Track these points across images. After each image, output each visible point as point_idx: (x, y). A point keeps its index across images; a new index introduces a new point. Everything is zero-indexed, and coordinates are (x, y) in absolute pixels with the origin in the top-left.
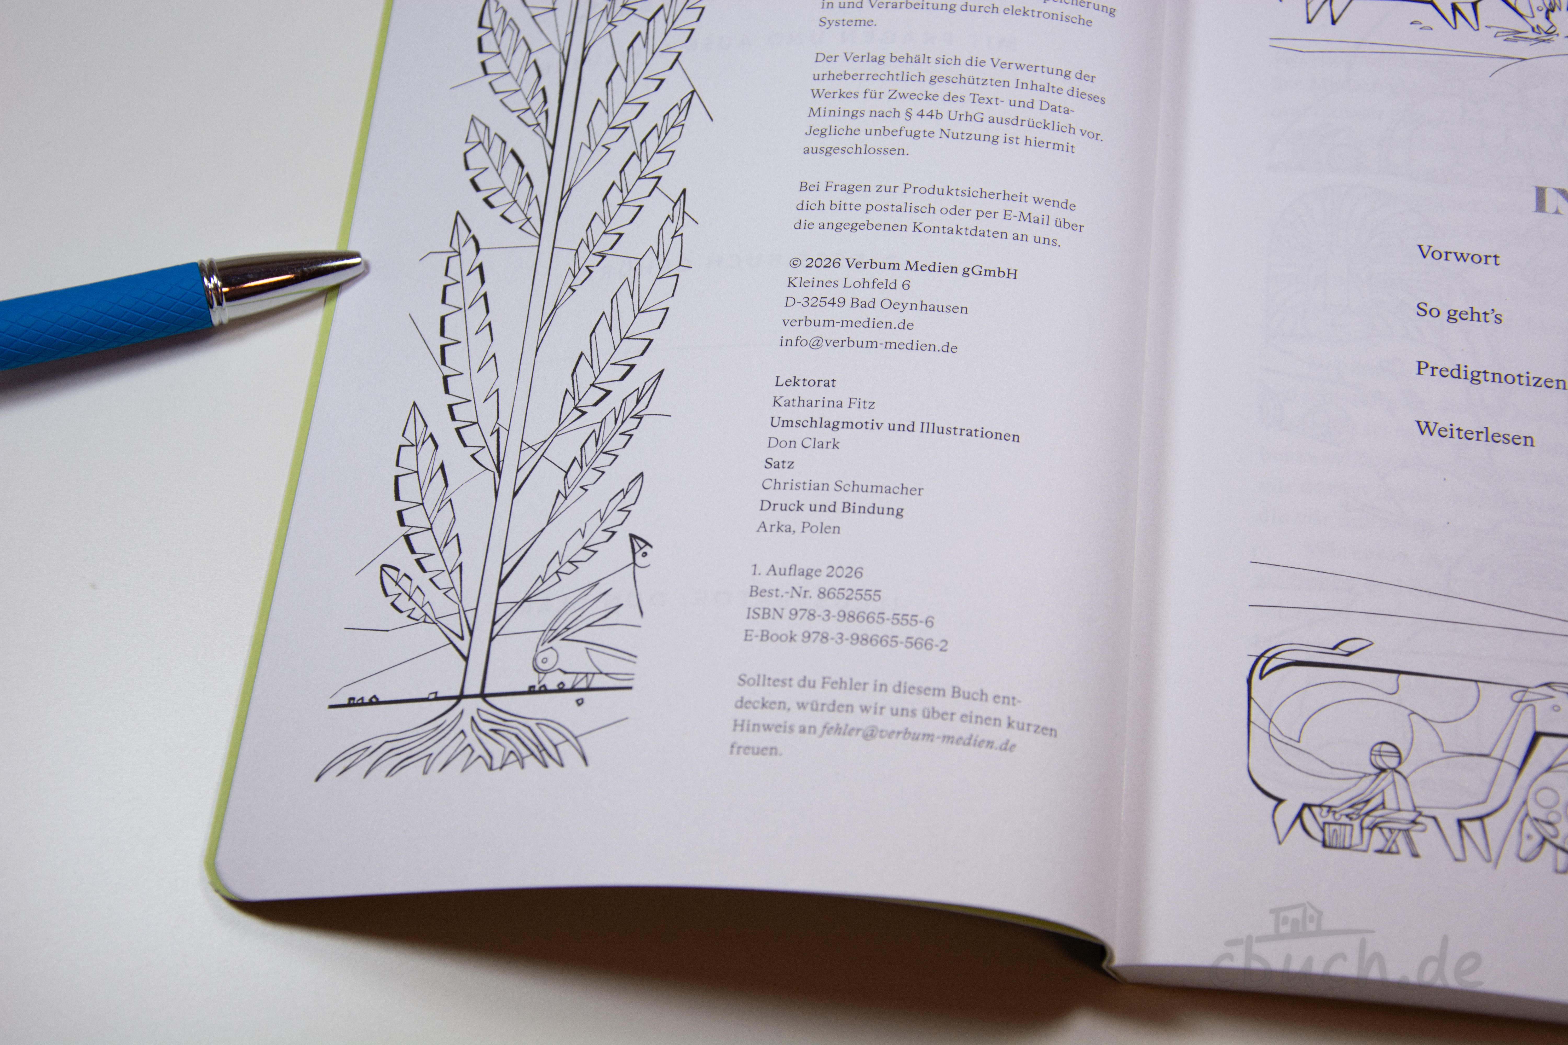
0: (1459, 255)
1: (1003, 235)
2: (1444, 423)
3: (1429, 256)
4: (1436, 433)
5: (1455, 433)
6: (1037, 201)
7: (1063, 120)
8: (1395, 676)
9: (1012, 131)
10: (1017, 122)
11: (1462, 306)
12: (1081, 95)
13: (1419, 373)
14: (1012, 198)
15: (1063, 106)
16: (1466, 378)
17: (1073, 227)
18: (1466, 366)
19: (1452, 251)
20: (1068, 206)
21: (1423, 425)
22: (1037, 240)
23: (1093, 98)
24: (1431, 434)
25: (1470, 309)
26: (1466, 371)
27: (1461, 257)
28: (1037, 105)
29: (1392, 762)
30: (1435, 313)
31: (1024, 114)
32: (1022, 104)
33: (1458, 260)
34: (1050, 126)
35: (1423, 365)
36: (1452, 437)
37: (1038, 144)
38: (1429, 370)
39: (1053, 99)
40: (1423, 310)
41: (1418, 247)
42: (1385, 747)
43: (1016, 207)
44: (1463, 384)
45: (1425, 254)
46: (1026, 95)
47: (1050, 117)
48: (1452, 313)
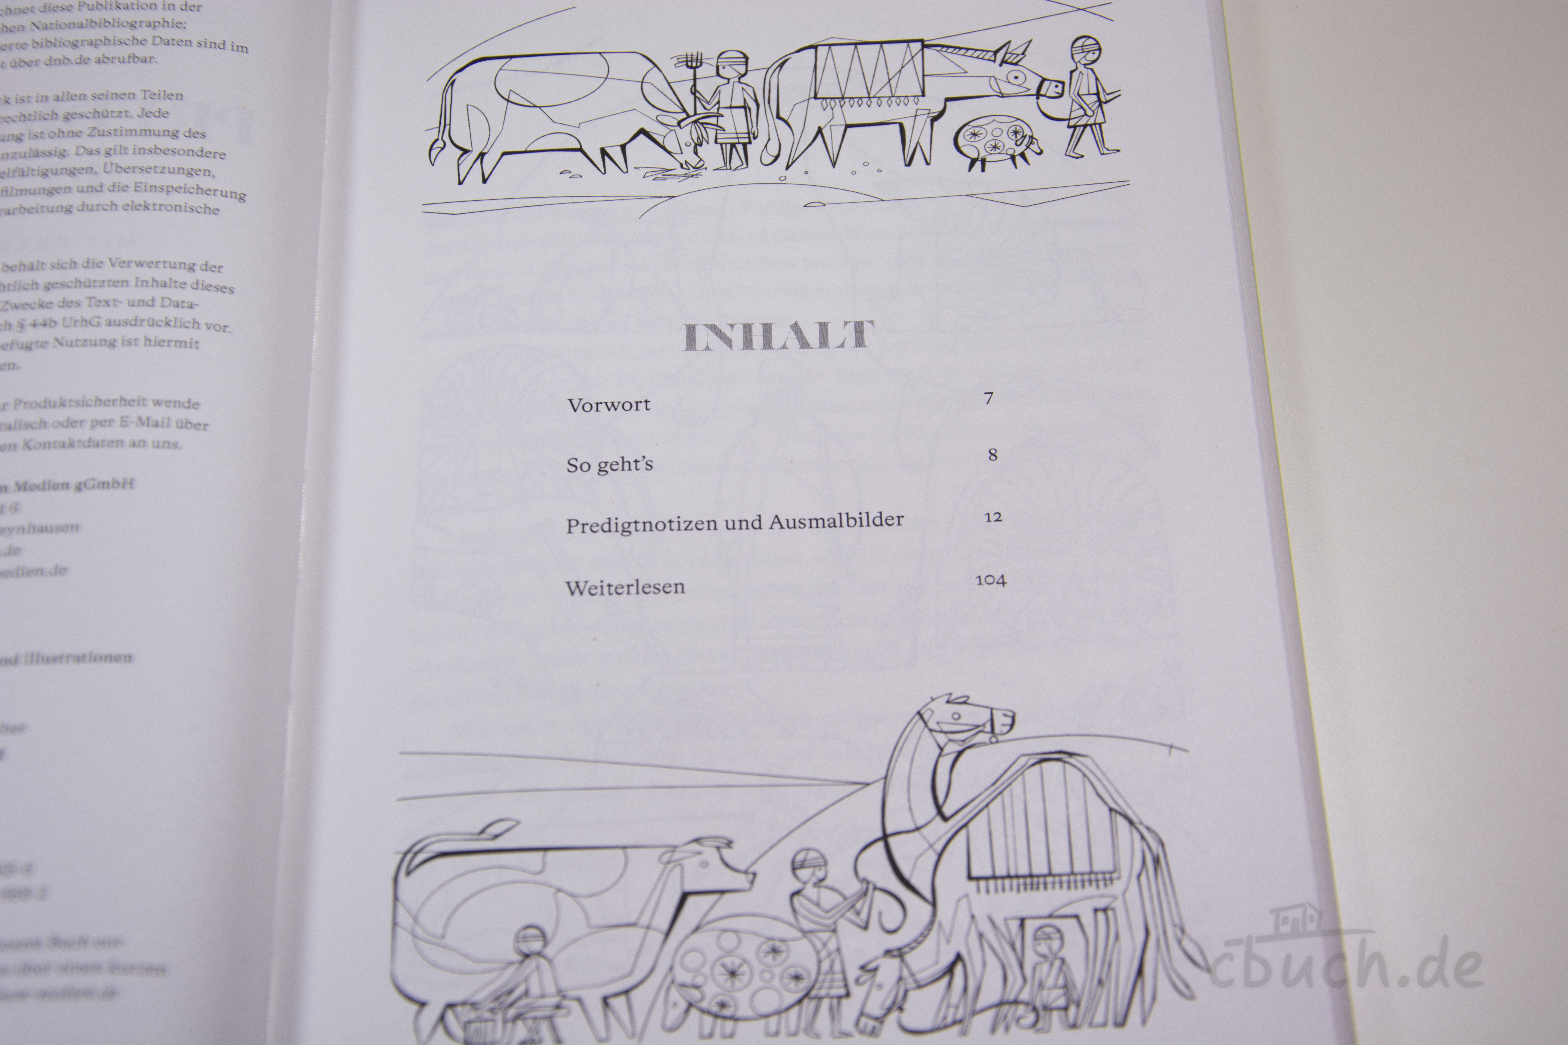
0: (610, 405)
1: (120, 443)
2: (594, 581)
3: (580, 409)
4: (586, 593)
5: (606, 589)
6: (158, 403)
7: (186, 315)
8: (540, 854)
9: (130, 332)
10: (137, 322)
11: (613, 456)
12: (207, 287)
13: (570, 532)
14: (128, 403)
15: (187, 300)
16: (617, 531)
17: (196, 426)
18: (617, 519)
19: (602, 402)
20: (192, 405)
21: (573, 586)
22: (157, 445)
23: (221, 289)
24: (581, 593)
25: (621, 459)
26: (616, 524)
27: (612, 406)
28: (158, 302)
29: (536, 945)
30: (585, 467)
31: (144, 313)
32: (143, 303)
33: (609, 410)
34: (172, 324)
35: (573, 523)
36: (602, 594)
37: (160, 343)
38: (580, 527)
39: (176, 294)
40: (573, 466)
41: (569, 402)
42: (532, 931)
43: (134, 412)
44: (615, 537)
45: (576, 407)
46: (146, 294)
47: (172, 313)
48: (603, 465)
